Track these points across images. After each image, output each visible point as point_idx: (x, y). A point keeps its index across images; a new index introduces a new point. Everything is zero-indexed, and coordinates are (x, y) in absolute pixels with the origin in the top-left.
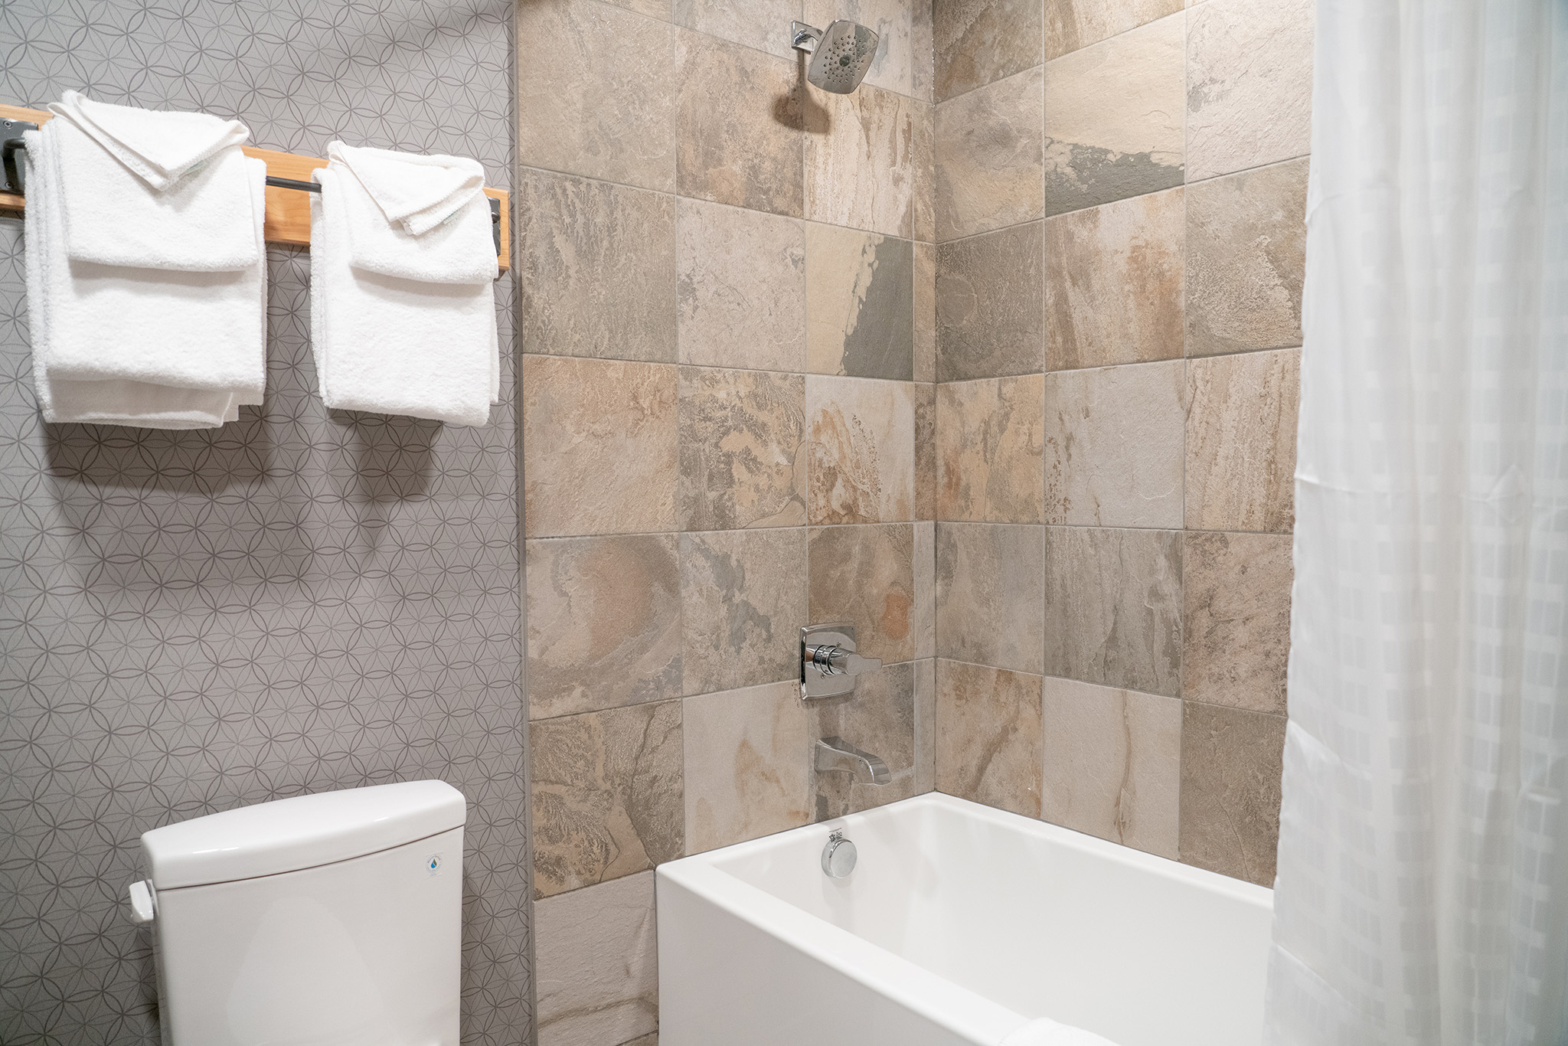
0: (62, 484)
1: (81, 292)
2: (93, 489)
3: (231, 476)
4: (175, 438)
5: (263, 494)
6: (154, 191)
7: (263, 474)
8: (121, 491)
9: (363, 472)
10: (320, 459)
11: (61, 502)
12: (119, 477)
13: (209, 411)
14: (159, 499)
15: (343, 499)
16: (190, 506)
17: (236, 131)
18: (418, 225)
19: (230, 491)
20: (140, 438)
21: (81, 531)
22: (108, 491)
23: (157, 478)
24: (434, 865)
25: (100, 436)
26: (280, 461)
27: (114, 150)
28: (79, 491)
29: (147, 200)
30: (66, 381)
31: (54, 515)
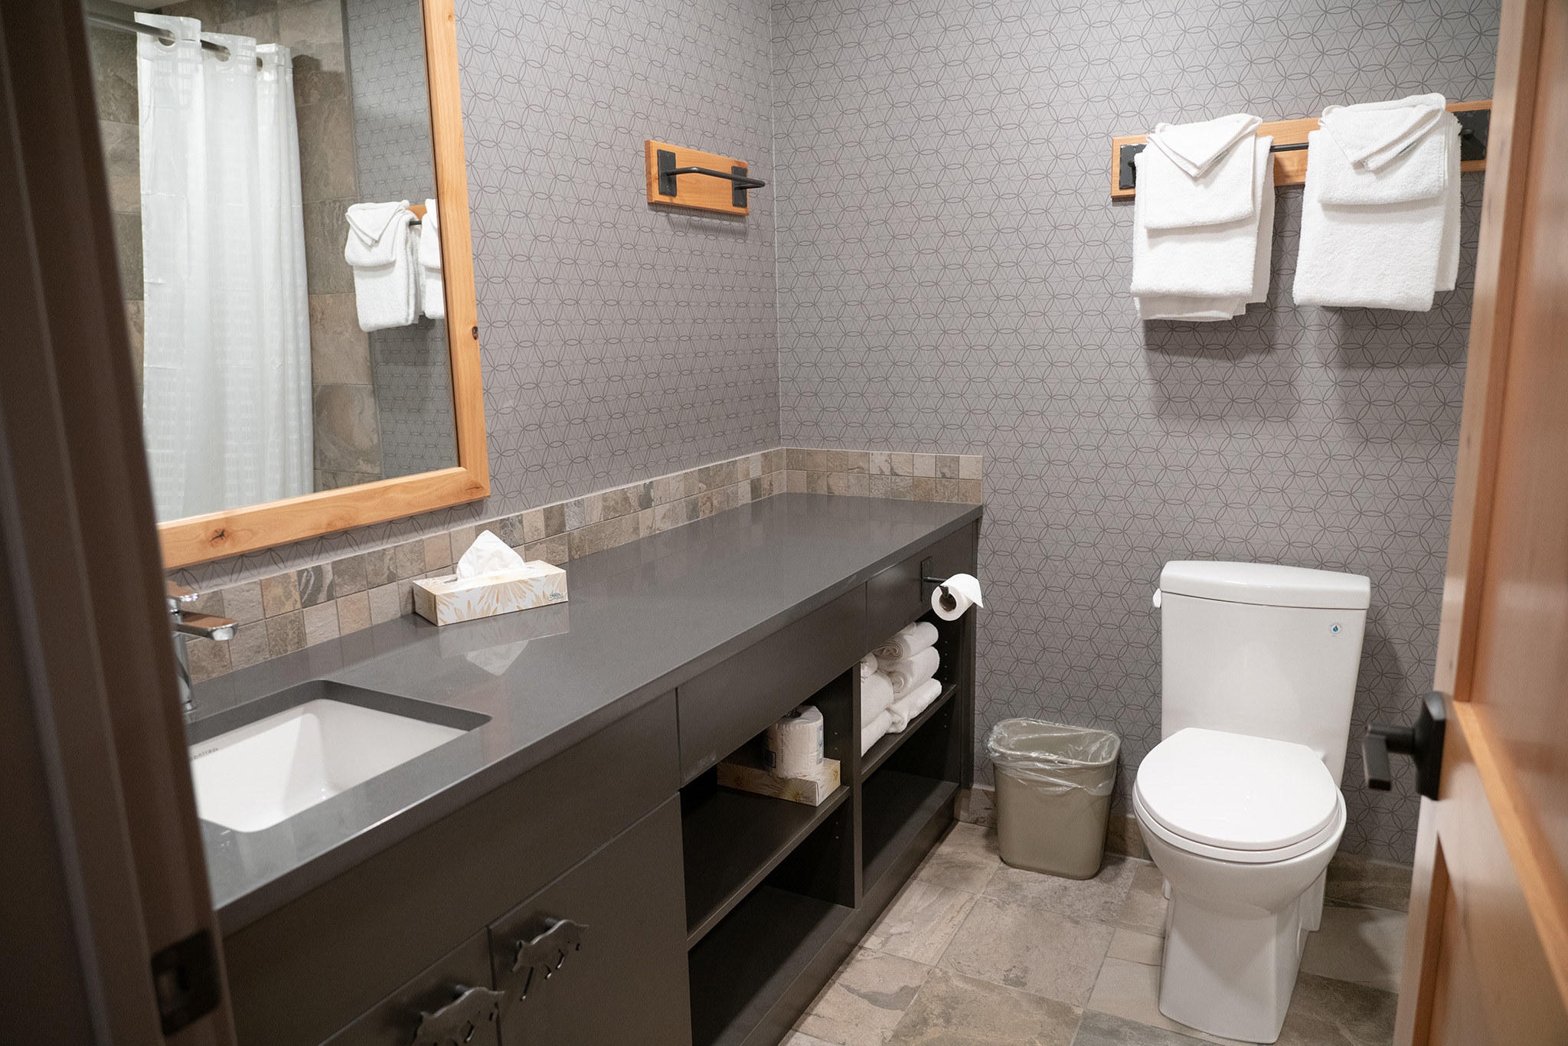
0: (1151, 353)
1: (1152, 246)
2: (1167, 357)
3: (1248, 349)
4: (1216, 326)
5: (1268, 361)
6: (1195, 179)
7: (1269, 347)
8: (1182, 359)
9: (1344, 346)
10: (1311, 336)
11: (1150, 365)
12: (1181, 350)
13: (1223, 310)
14: (1203, 363)
15: (1326, 365)
16: (1222, 367)
17: (1252, 122)
19: (1247, 359)
20: (1194, 327)
21: (1159, 382)
22: (1175, 358)
23: (1203, 350)
24: (1336, 629)
25: (1173, 326)
26: (1281, 338)
27: (1174, 158)
28: (1160, 358)
29: (1190, 183)
30: (1150, 298)
31: (1146, 372)
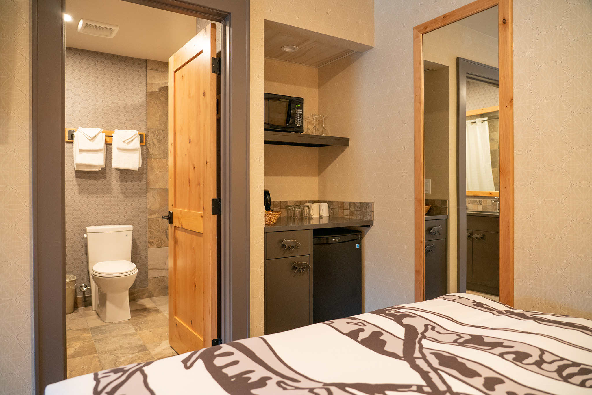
0: (77, 178)
1: (80, 153)
2: (81, 179)
3: (100, 178)
4: (92, 172)
5: (105, 181)
6: (90, 140)
7: (105, 178)
8: (85, 180)
9: (120, 177)
10: (114, 175)
11: (77, 181)
12: (85, 178)
13: (97, 169)
14: (90, 181)
15: (117, 181)
16: (95, 182)
17: (101, 130)
18: (127, 142)
19: (100, 180)
20: (87, 172)
21: (79, 185)
22: (83, 180)
23: (90, 178)
24: (127, 235)
25: (82, 172)
26: (108, 176)
27: (85, 135)
28: (79, 180)
29: (89, 141)
30: (78, 165)
31: (76, 183)
